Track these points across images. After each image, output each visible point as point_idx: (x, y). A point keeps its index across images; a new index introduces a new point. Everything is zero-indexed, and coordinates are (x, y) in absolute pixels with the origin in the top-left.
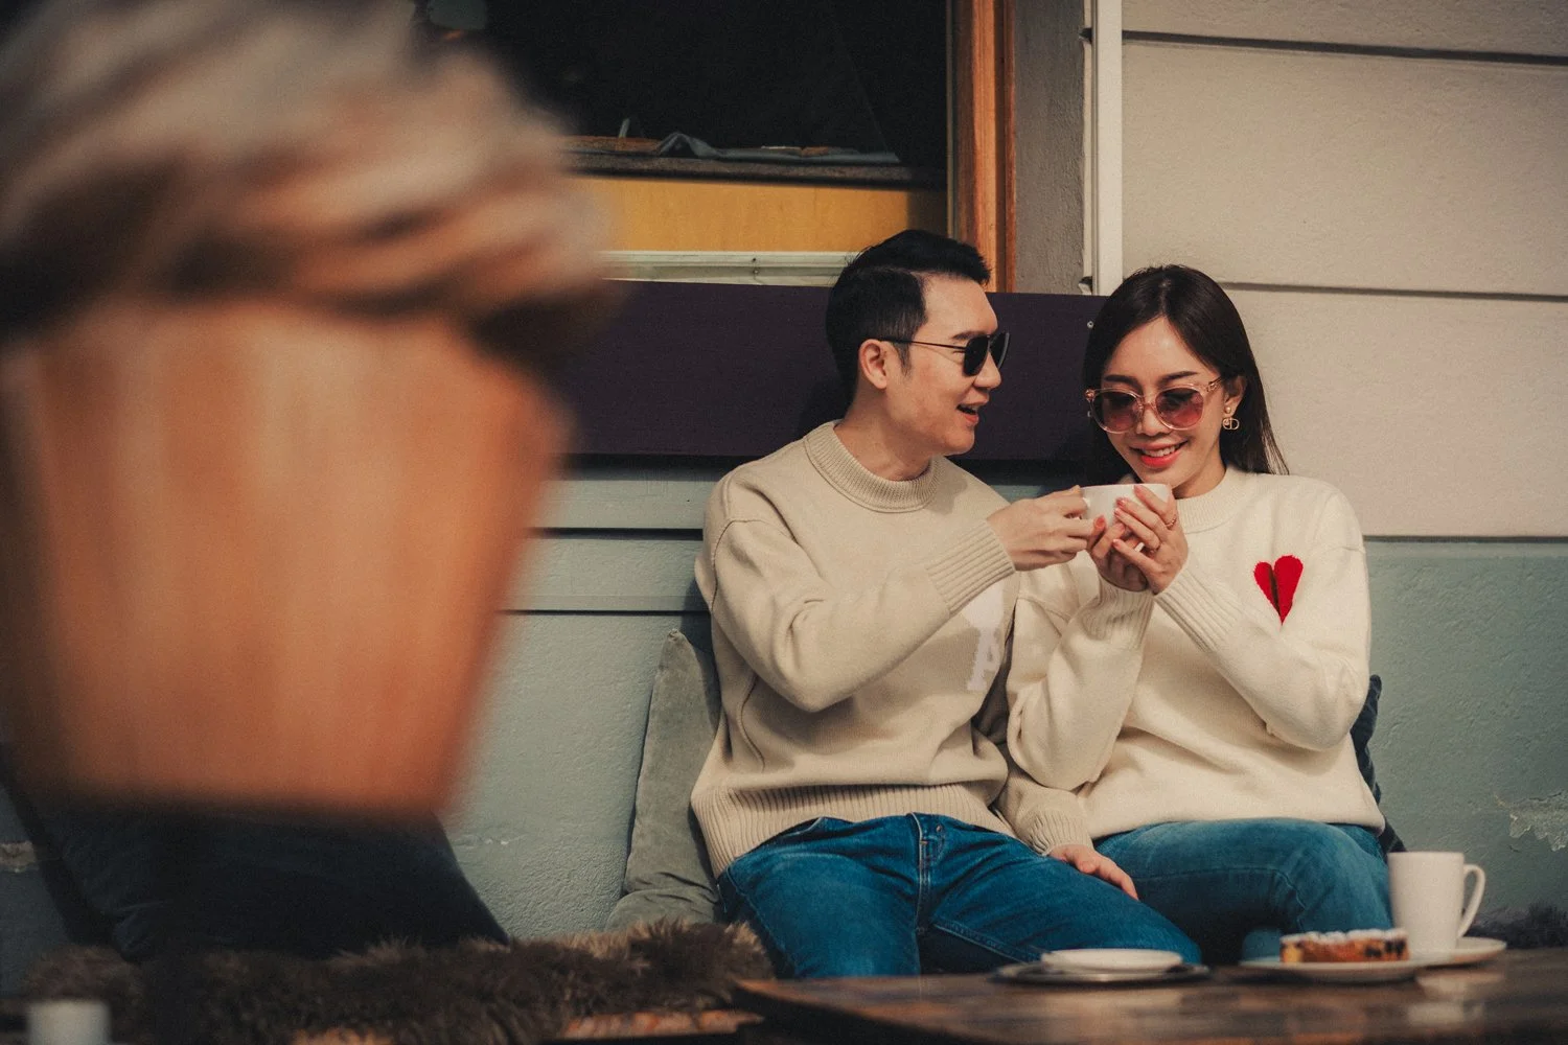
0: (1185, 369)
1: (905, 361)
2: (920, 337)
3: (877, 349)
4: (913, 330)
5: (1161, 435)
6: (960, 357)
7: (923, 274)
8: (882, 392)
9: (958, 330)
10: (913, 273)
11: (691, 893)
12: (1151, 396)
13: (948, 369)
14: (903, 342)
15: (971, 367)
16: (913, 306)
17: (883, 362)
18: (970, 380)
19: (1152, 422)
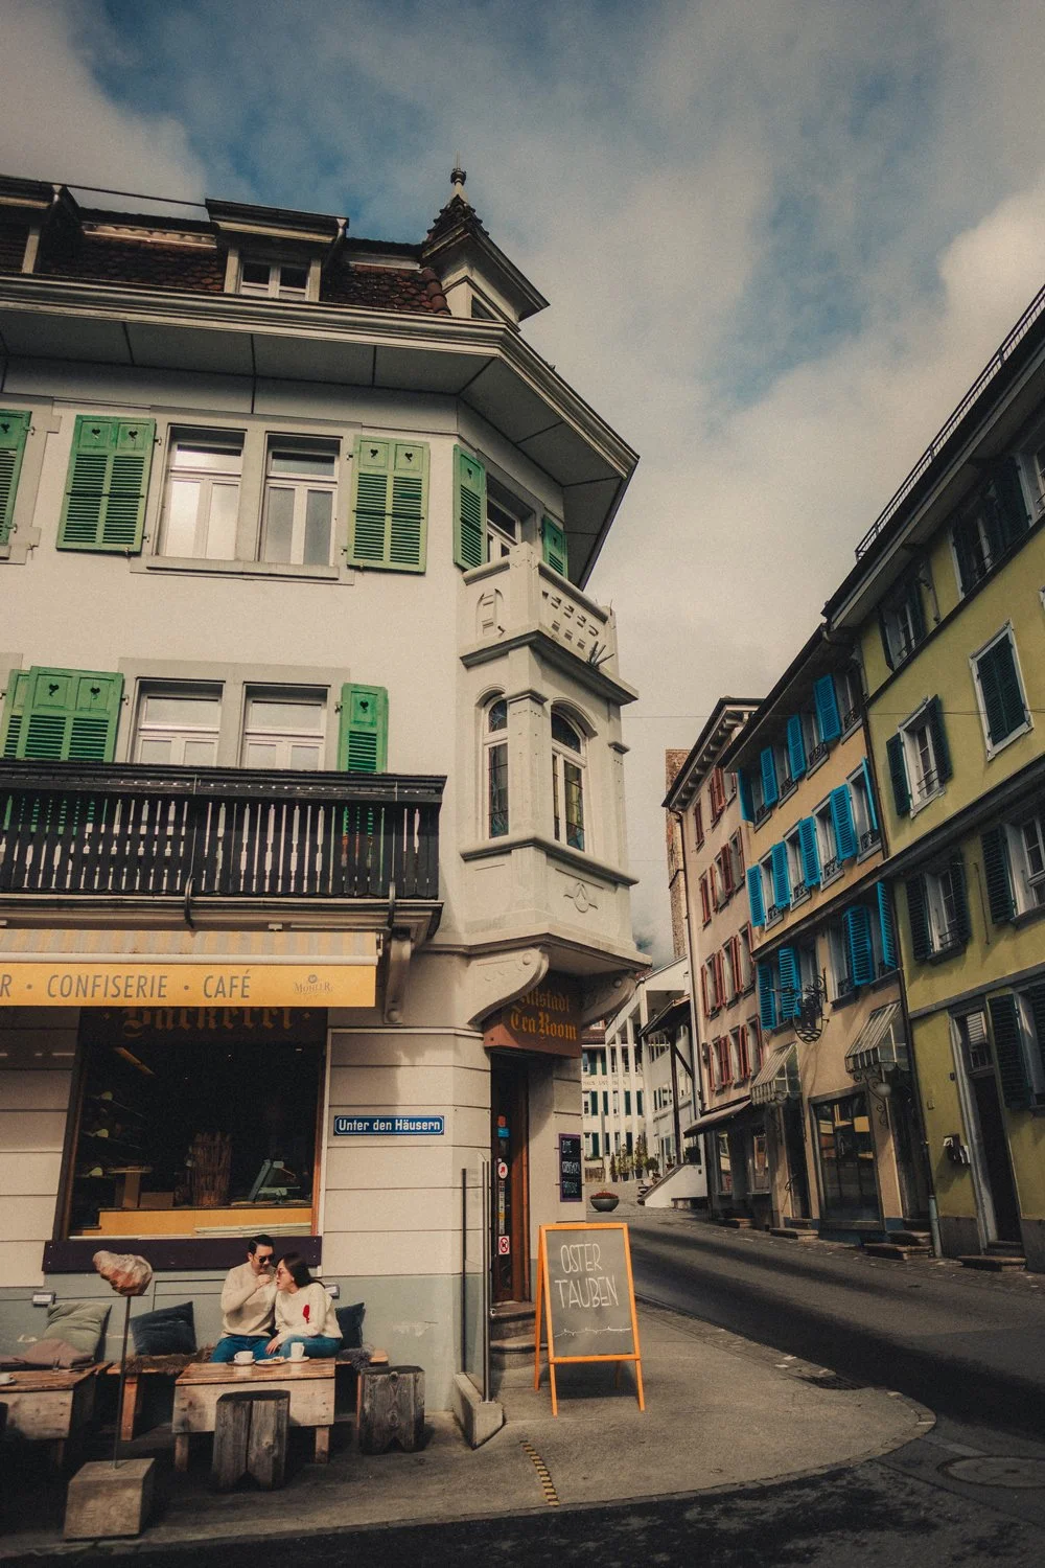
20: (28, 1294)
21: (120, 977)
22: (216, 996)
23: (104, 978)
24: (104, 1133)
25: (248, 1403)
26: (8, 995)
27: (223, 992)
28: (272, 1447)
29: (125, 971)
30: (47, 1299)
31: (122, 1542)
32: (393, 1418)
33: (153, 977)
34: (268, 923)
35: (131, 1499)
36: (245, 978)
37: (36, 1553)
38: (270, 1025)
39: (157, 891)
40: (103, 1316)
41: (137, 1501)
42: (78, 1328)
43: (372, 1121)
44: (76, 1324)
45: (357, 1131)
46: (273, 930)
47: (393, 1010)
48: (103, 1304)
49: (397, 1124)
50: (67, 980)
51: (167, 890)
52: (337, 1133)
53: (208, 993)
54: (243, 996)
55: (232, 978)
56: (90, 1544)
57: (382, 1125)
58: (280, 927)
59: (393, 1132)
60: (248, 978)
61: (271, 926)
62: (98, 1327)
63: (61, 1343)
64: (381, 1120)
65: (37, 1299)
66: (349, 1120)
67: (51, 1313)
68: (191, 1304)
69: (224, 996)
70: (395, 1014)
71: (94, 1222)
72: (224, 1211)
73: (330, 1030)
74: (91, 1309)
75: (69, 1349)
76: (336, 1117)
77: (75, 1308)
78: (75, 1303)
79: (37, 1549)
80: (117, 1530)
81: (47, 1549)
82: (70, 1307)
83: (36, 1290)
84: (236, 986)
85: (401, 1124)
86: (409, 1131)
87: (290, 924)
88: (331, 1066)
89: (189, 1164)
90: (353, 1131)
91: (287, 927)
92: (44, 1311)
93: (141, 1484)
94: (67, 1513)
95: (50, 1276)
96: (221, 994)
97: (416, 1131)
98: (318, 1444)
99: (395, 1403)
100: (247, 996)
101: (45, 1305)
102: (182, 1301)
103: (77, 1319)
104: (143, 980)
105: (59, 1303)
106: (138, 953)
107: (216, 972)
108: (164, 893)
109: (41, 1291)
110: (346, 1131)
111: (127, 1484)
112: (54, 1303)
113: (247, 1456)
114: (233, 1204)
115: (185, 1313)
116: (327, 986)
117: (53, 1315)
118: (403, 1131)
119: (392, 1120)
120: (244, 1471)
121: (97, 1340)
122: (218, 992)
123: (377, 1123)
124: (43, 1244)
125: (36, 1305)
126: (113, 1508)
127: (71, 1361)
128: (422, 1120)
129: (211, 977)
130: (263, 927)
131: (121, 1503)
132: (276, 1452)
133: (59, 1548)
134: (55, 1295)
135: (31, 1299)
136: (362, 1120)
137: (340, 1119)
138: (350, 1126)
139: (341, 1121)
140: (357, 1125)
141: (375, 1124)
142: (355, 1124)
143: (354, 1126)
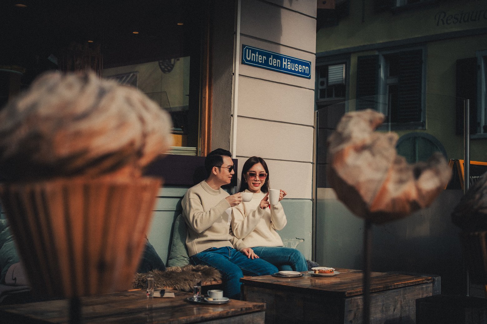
0: (262, 171)
1: (220, 170)
2: (222, 166)
3: (215, 168)
4: (222, 165)
5: (259, 181)
6: (228, 169)
7: (223, 156)
8: (216, 175)
9: (229, 165)
10: (221, 156)
11: (186, 259)
12: (258, 174)
13: (227, 171)
14: (220, 167)
15: (230, 171)
16: (221, 161)
17: (216, 171)
18: (230, 173)
19: (258, 178)
43: (268, 55)
45: (258, 63)
49: (284, 63)
52: (245, 61)
57: (274, 62)
59: (280, 69)
64: (274, 57)
66: (252, 51)
76: (245, 46)
85: (286, 63)
86: (290, 70)
90: (255, 62)
97: (294, 71)
110: (250, 61)
118: (287, 69)
119: (281, 58)
128: (299, 63)
136: (261, 53)
137: (247, 48)
138: (253, 56)
139: (247, 50)
140: (258, 57)
141: (270, 59)
142: (257, 55)
143: (256, 56)
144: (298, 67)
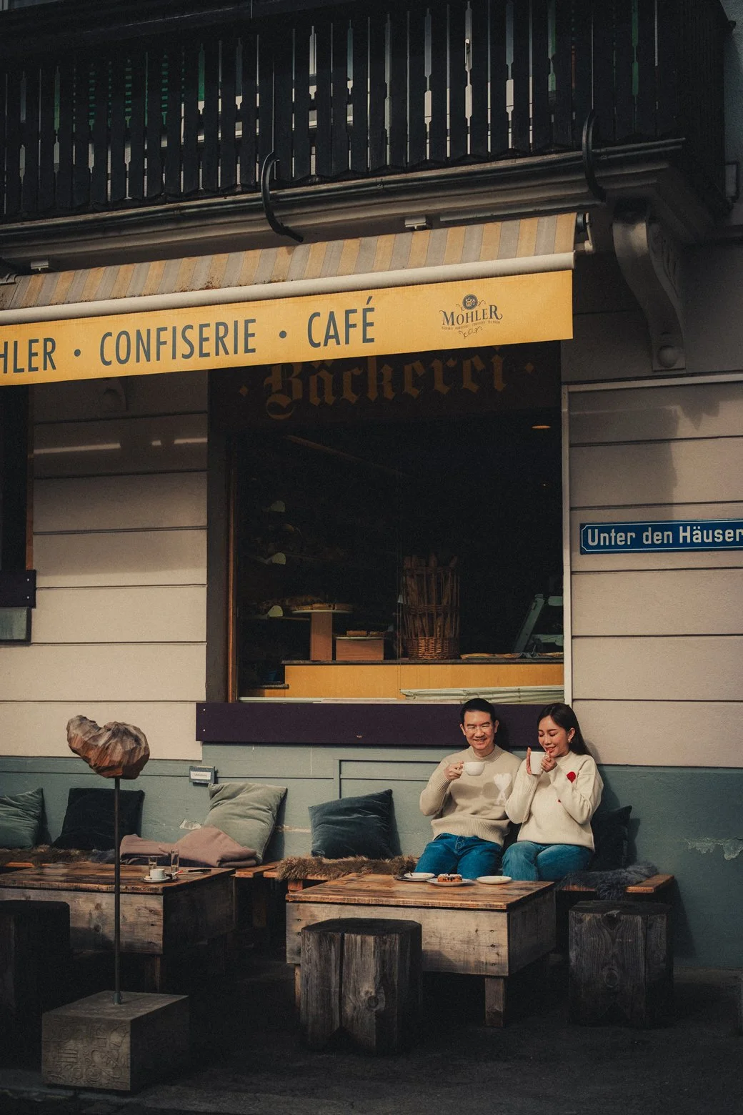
0: (553, 728)
12: (546, 735)
20: (183, 769)
21: (191, 327)
22: (326, 344)
23: (170, 329)
24: (280, 559)
25: (338, 936)
26: (54, 368)
27: (336, 336)
28: (373, 1000)
29: (197, 317)
30: (207, 776)
31: (108, 1097)
32: (611, 976)
33: (236, 323)
34: (403, 218)
35: (118, 1046)
36: (365, 311)
37: (10, 1095)
38: (474, 388)
39: (229, 189)
40: (274, 802)
41: (125, 1049)
42: (241, 816)
43: (640, 529)
44: (238, 810)
45: (616, 546)
46: (412, 229)
47: (666, 347)
48: (273, 787)
49: (682, 534)
50: (123, 338)
51: (242, 185)
52: (585, 549)
53: (316, 341)
54: (366, 340)
55: (348, 312)
56: (70, 1093)
57: (657, 537)
58: (422, 222)
59: (676, 546)
60: (372, 310)
61: (408, 224)
62: (268, 816)
63: (219, 834)
64: (655, 529)
65: (195, 776)
66: (602, 530)
67: (213, 794)
68: (389, 793)
69: (338, 343)
70: (669, 354)
71: (278, 679)
72: (450, 667)
73: (565, 390)
74: (259, 792)
75: (228, 841)
76: (582, 526)
77: (240, 790)
78: (240, 783)
79: (11, 1091)
80: (103, 1082)
81: (23, 1092)
82: (234, 789)
83: (194, 765)
84: (354, 326)
85: (688, 534)
86: (703, 543)
87: (439, 214)
88: (571, 446)
89: (400, 601)
90: (610, 546)
91: (433, 222)
92: (205, 792)
93: (129, 1029)
94: (43, 1052)
95: (208, 747)
96: (334, 340)
97: (714, 543)
98: (489, 1001)
99: (614, 956)
100: (372, 340)
101: (205, 785)
102: (377, 788)
103: (243, 804)
104: (222, 329)
105: (222, 783)
106: (213, 288)
107: (323, 305)
108: (239, 189)
109: (199, 766)
110: (598, 546)
111: (113, 1026)
112: (216, 782)
113: (341, 1008)
114: (464, 656)
115: (383, 805)
116: (493, 311)
117: (217, 797)
118: (692, 544)
119: (674, 528)
120: (337, 1025)
121: (268, 833)
122: (328, 337)
123: (649, 534)
124: (194, 706)
125: (198, 784)
126: (96, 1053)
127: (218, 858)
128: (724, 526)
129: (317, 314)
130: (395, 226)
131: (107, 1049)
132: (381, 1006)
133: (35, 1093)
134: (216, 773)
135: (189, 776)
136: (624, 529)
137: (588, 528)
138: (605, 538)
139: (590, 531)
140: (616, 537)
141: (645, 534)
142: (613, 534)
143: (610, 538)
144: (724, 535)
